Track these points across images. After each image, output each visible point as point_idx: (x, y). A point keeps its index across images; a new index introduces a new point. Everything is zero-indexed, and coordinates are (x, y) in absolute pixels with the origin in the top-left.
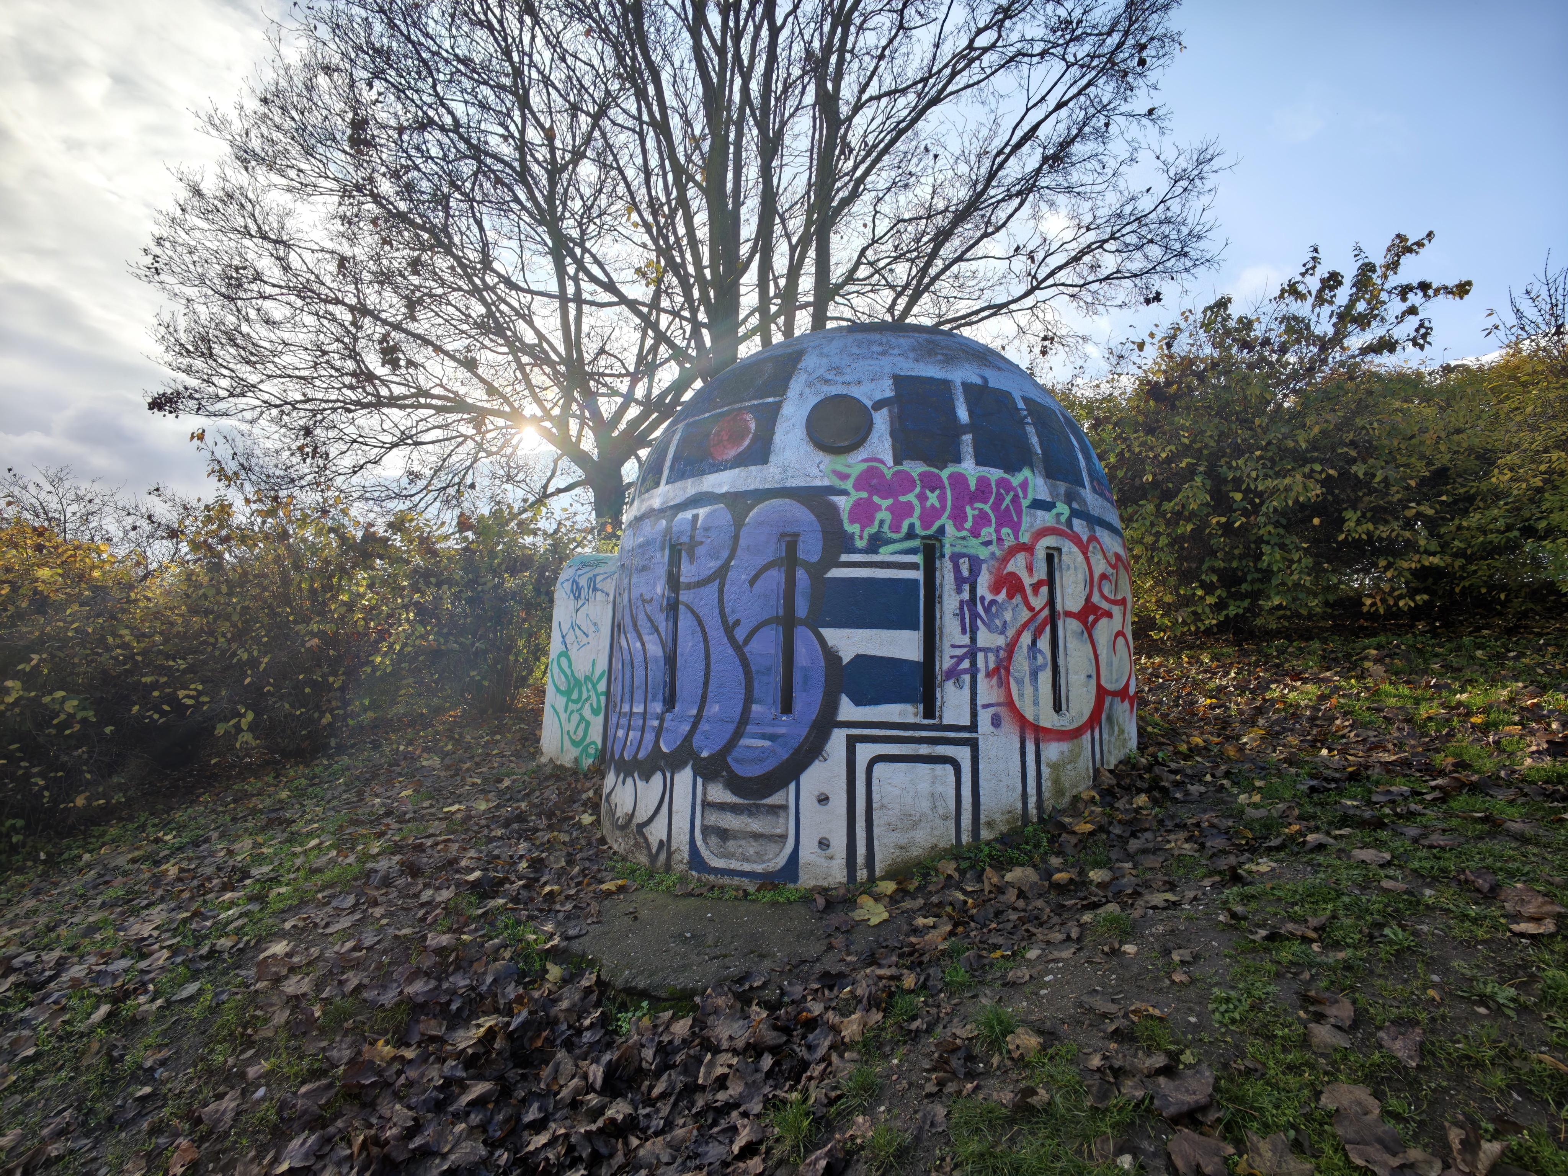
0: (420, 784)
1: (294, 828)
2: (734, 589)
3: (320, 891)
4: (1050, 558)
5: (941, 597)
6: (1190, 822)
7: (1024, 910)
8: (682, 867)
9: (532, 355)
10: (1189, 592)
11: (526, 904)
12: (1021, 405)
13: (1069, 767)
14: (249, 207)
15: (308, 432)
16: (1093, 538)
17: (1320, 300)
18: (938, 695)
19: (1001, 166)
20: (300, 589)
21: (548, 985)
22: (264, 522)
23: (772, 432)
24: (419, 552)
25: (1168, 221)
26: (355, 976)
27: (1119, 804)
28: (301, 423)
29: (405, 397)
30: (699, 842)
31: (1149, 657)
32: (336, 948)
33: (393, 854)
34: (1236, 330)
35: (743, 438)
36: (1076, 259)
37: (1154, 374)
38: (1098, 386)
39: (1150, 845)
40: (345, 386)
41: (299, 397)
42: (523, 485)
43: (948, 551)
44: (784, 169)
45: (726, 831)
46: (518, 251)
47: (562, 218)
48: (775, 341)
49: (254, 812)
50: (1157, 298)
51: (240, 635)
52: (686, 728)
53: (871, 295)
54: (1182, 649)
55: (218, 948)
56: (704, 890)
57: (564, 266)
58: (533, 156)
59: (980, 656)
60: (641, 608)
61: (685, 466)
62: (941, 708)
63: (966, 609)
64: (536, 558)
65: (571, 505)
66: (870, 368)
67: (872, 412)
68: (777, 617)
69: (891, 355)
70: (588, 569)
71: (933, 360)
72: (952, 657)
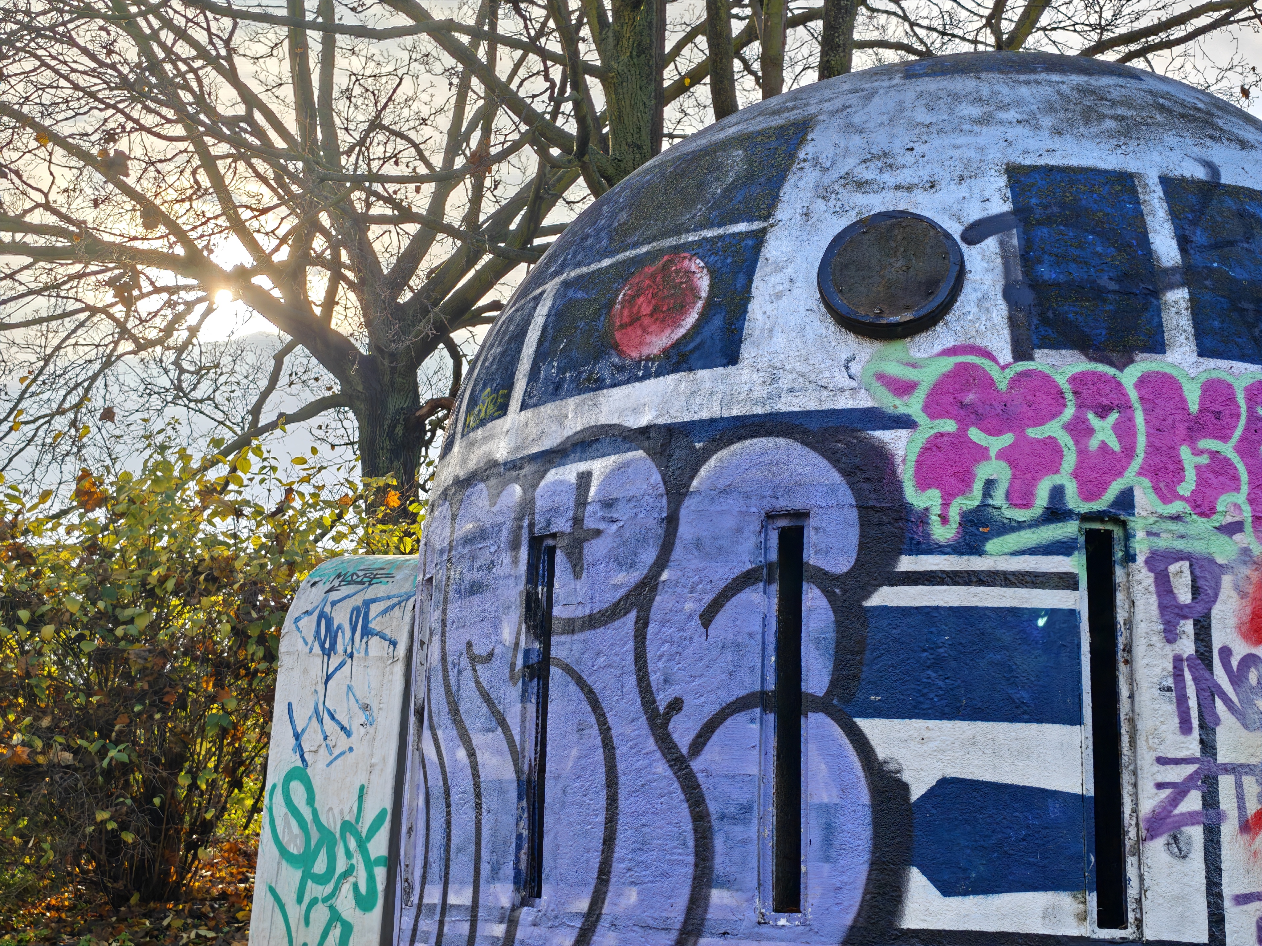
2: (668, 631)
5: (1128, 649)
18: (1131, 872)
23: (746, 297)
35: (682, 309)
42: (208, 408)
43: (1141, 546)
48: (742, 101)
52: (564, 941)
59: (1226, 783)
60: (468, 673)
61: (562, 370)
62: (1139, 901)
63: (1188, 676)
64: (238, 565)
65: (314, 451)
66: (956, 153)
67: (963, 246)
68: (763, 693)
69: (1001, 123)
70: (352, 588)
71: (1094, 130)
72: (1160, 786)
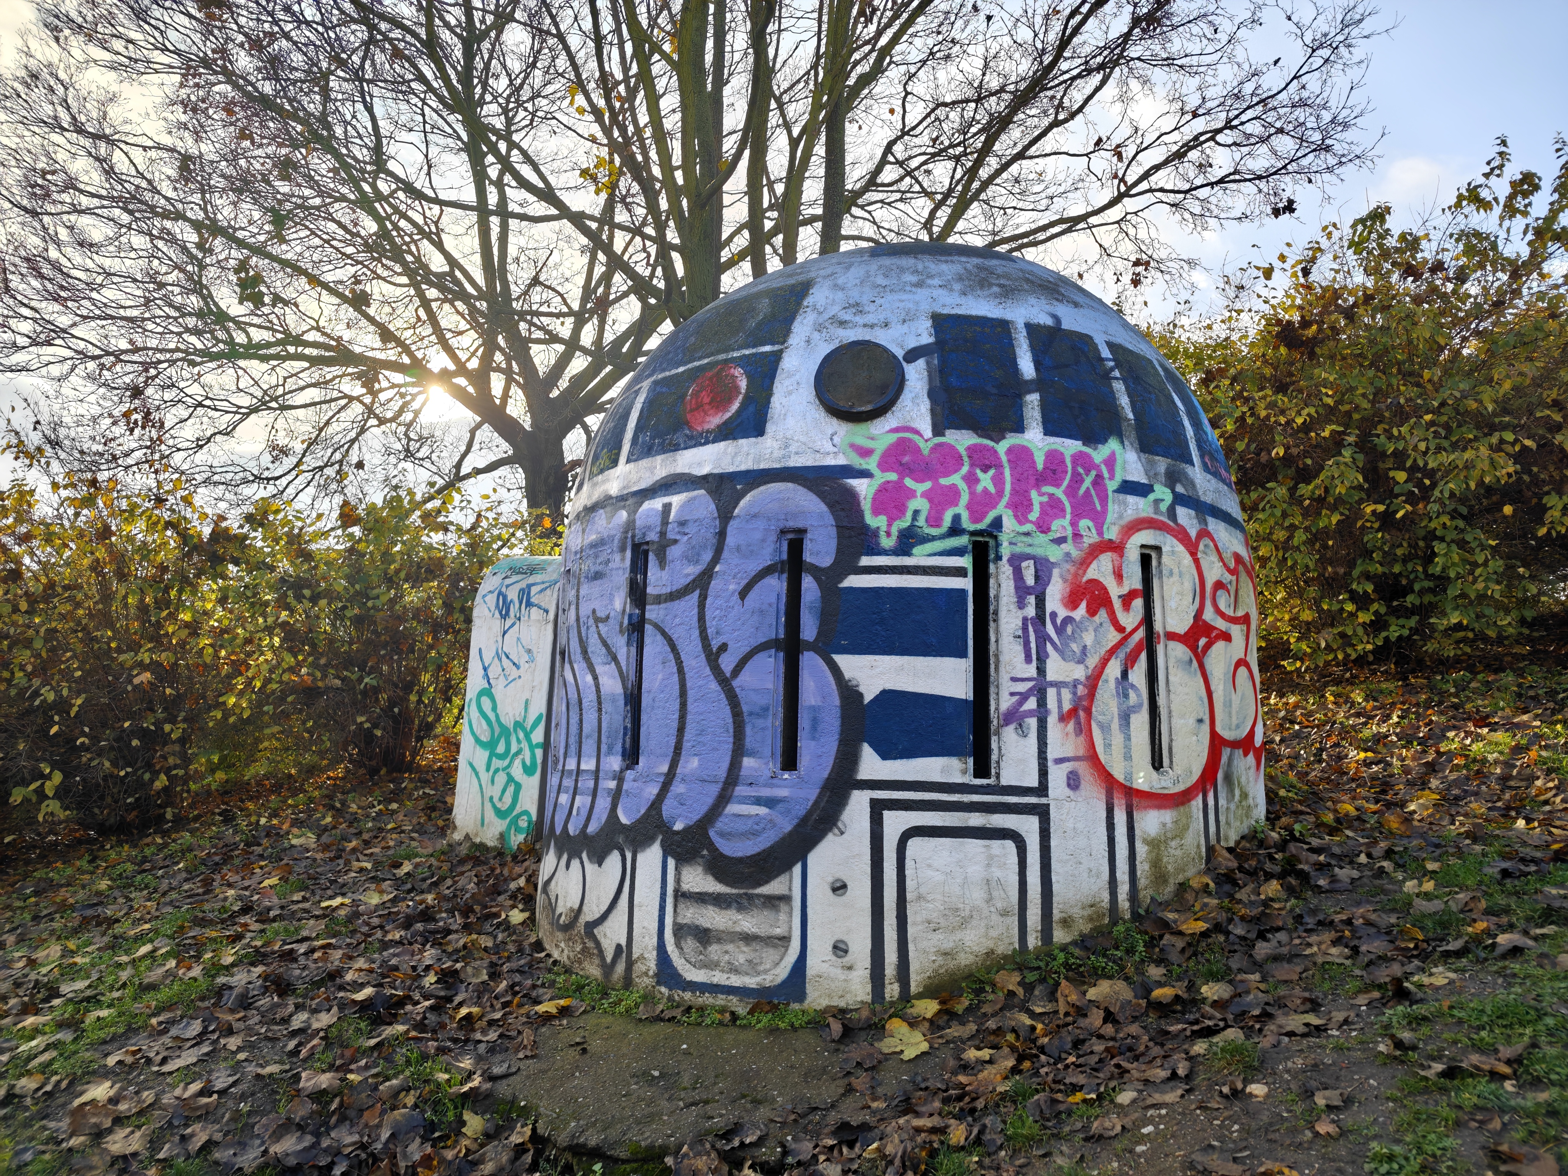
0: (289, 870)
1: (118, 929)
2: (719, 602)
3: (154, 1015)
4: (1145, 561)
5: (996, 613)
6: (1337, 918)
7: (1113, 1039)
8: (647, 981)
9: (442, 288)
10: (1335, 607)
11: (434, 1031)
12: (1106, 353)
13: (1173, 844)
14: (60, 90)
15: (137, 392)
16: (1204, 533)
17: (1510, 211)
18: (994, 745)
19: (1076, 30)
20: (126, 606)
21: (465, 1142)
22: (77, 515)
23: (769, 393)
24: (287, 555)
25: (1303, 103)
26: (204, 1129)
27: (1242, 895)
28: (127, 380)
29: (269, 345)
30: (671, 947)
31: (1281, 695)
32: (178, 1092)
33: (253, 964)
34: (1397, 250)
35: (730, 401)
36: (1179, 155)
37: (1285, 310)
38: (1209, 327)
39: (1285, 950)
40: (187, 330)
41: (124, 345)
42: (428, 464)
43: (1006, 551)
44: (784, 35)
45: (707, 931)
46: (423, 147)
47: (482, 102)
48: (770, 270)
49: (63, 908)
50: (1290, 207)
51: (43, 669)
52: (653, 790)
53: (900, 205)
54: (1326, 685)
55: (17, 1091)
56: (677, 1013)
57: (484, 167)
58: (442, 18)
59: (1051, 693)
60: (593, 629)
61: (653, 438)
62: (998, 763)
63: (1031, 629)
64: (447, 562)
65: (495, 490)
66: (901, 305)
67: (904, 364)
68: (777, 640)
69: (929, 286)
70: (520, 577)
71: (986, 293)
72: (1012, 694)
